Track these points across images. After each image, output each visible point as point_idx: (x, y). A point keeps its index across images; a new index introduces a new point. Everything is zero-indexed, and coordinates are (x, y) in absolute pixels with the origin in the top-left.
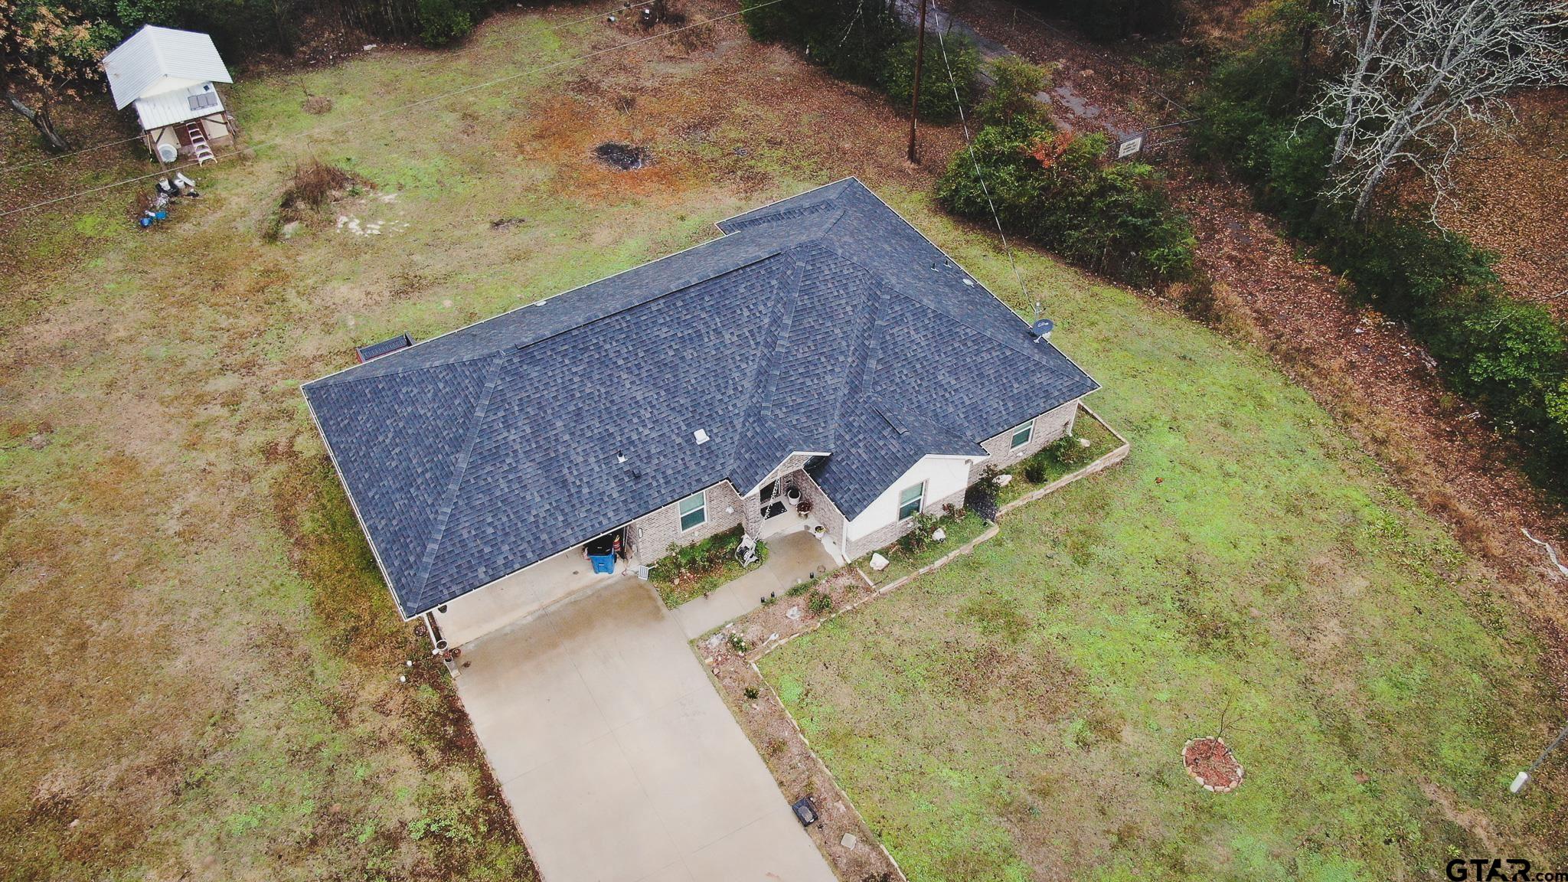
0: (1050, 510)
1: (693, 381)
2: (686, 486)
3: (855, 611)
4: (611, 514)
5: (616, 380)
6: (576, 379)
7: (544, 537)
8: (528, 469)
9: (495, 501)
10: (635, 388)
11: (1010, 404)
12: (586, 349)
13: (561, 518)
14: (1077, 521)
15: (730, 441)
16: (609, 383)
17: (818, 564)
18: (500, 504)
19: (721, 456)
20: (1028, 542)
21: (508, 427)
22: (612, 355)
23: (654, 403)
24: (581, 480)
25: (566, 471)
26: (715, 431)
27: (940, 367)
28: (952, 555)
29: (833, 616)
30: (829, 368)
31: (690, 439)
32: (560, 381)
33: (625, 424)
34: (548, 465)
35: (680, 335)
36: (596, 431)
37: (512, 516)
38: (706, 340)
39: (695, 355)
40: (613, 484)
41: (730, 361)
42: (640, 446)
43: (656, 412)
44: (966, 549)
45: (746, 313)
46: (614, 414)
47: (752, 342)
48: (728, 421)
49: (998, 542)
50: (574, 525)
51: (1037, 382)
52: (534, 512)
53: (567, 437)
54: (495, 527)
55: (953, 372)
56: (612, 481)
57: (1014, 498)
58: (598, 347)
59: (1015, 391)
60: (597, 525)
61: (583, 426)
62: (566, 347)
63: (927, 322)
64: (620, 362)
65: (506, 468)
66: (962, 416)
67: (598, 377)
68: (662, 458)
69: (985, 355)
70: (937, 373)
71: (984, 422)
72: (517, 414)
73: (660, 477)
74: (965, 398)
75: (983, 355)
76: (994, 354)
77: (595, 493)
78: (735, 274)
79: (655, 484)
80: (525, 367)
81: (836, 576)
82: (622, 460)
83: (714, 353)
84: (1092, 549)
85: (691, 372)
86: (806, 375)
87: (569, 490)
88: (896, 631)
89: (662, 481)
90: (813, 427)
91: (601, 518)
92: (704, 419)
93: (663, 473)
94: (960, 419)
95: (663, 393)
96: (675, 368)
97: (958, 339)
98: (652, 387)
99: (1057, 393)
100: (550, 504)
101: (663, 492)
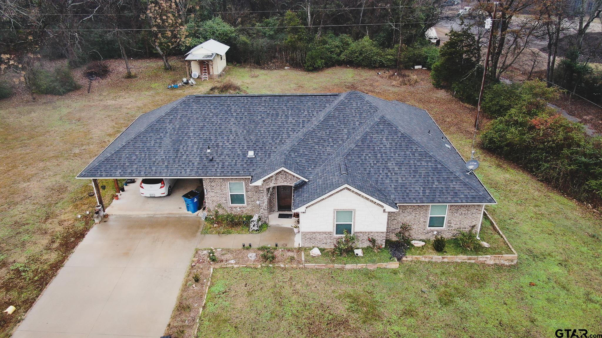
0: (441, 270)
1: (262, 132)
2: (230, 172)
3: (284, 269)
4: (188, 170)
5: (228, 120)
6: (211, 114)
7: (154, 169)
8: (167, 141)
9: (145, 147)
10: (234, 126)
11: (427, 191)
12: (222, 105)
13: (166, 164)
14: (456, 282)
15: (264, 161)
16: (224, 120)
17: (285, 243)
18: (146, 149)
19: (255, 166)
20: (414, 279)
21: (170, 122)
22: (233, 111)
23: (239, 134)
24: (185, 152)
25: (182, 147)
26: (259, 155)
27: (392, 160)
28: (360, 266)
29: (271, 265)
30: (332, 144)
31: (245, 154)
32: (203, 113)
33: (219, 138)
34: (177, 142)
35: (268, 112)
36: (205, 136)
37: (147, 156)
38: (279, 118)
39: (271, 122)
40: (198, 159)
41: (286, 129)
42: (221, 149)
43: (237, 138)
44: (371, 267)
45: (306, 113)
46: (217, 133)
47: (301, 125)
48: (269, 152)
49: (395, 272)
50: (169, 169)
51: (452, 186)
52: (156, 158)
53: (191, 134)
54: (137, 157)
55: (400, 165)
56: (198, 157)
57: (419, 254)
58: (229, 106)
59: (434, 186)
60: (179, 173)
61: (202, 133)
62: (215, 102)
63: (395, 137)
64: (234, 114)
65: (159, 137)
66: (393, 187)
67: (221, 116)
68: (227, 157)
69: (424, 163)
70: (388, 162)
71: (405, 194)
72: (178, 119)
73: (221, 164)
74: (400, 179)
75: (423, 162)
76: (430, 164)
77: (187, 160)
78: (310, 97)
79: (216, 166)
80: (193, 104)
81: (289, 250)
82: (209, 151)
83: (280, 123)
84: (457, 299)
85: (264, 128)
86: (318, 143)
87: (177, 155)
88: (298, 286)
89: (220, 166)
90: (307, 167)
91: (183, 171)
92: (257, 148)
93: (223, 163)
94: (392, 189)
95: (245, 132)
96: (257, 124)
97: (410, 150)
98: (241, 128)
99: (463, 196)
100: (166, 157)
101: (218, 170)
